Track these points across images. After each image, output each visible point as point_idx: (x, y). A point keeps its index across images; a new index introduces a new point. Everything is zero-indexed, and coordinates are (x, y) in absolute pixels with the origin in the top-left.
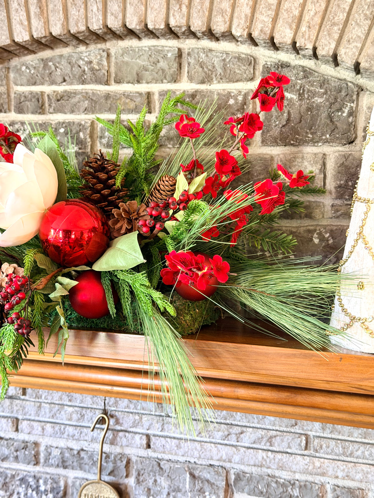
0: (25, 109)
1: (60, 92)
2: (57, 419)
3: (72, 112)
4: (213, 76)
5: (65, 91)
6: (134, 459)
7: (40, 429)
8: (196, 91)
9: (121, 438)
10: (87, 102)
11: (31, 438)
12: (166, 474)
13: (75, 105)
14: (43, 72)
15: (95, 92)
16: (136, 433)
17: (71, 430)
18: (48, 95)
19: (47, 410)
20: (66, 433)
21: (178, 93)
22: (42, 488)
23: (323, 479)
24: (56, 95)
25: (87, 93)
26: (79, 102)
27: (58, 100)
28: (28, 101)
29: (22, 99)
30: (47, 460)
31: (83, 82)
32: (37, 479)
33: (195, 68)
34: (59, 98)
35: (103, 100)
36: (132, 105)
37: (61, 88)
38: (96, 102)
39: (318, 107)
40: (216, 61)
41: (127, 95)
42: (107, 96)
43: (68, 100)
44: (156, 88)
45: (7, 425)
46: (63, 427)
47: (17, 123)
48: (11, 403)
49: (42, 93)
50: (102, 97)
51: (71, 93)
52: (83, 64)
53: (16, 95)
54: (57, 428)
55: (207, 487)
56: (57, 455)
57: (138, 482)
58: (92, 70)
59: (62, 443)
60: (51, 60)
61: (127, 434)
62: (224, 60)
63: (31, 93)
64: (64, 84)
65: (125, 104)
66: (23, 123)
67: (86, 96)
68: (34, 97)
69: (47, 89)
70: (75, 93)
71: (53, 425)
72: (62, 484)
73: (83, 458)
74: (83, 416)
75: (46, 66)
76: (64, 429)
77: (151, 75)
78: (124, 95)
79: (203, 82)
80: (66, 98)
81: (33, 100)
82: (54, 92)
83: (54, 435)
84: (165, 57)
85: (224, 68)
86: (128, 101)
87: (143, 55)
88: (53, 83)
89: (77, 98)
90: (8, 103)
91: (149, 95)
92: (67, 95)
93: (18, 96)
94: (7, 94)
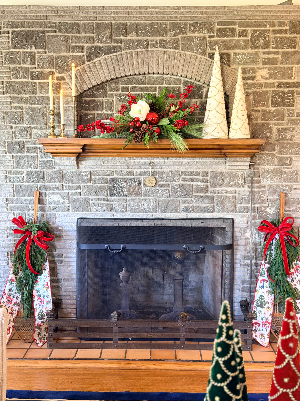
0: (124, 91)
3: (137, 91)
4: (172, 83)
6: (158, 172)
7: (135, 167)
11: (132, 170)
12: (166, 174)
15: (142, 87)
16: (158, 166)
19: (136, 162)
20: (141, 168)
21: (163, 87)
22: (136, 181)
23: (199, 170)
27: (133, 89)
30: (136, 174)
31: (140, 84)
32: (134, 179)
33: (167, 81)
36: (152, 90)
37: (133, 86)
38: (143, 89)
39: (195, 91)
40: (172, 80)
41: (151, 87)
42: (146, 88)
44: (158, 86)
45: (126, 167)
48: (127, 162)
49: (129, 87)
52: (140, 80)
54: (139, 166)
55: (175, 175)
56: (139, 173)
57: (159, 176)
58: (142, 81)
59: (140, 170)
60: (131, 79)
61: (156, 166)
62: (174, 80)
63: (126, 87)
64: (134, 84)
66: (123, 94)
67: (140, 88)
69: (130, 86)
70: (137, 87)
72: (140, 179)
74: (145, 163)
75: (130, 80)
76: (141, 166)
77: (157, 83)
79: (169, 85)
83: (138, 168)
84: (160, 79)
85: (174, 82)
88: (132, 84)
89: (138, 88)
90: (119, 89)
91: (156, 87)
92: (135, 87)
93: (122, 87)
94: (119, 87)
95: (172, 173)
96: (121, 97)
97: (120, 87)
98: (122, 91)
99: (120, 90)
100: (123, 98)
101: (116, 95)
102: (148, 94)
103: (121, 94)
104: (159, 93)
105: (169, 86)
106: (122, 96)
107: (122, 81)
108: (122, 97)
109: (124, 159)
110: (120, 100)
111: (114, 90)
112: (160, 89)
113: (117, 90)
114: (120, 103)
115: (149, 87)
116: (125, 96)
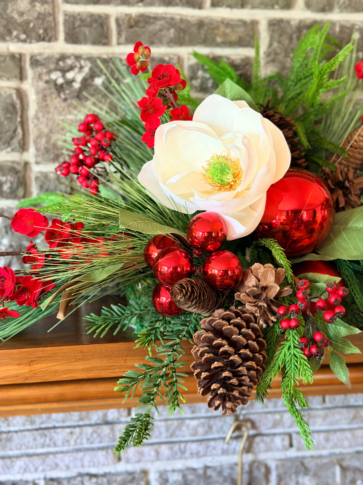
0: (81, 37)
1: (133, 15)
2: (177, 436)
4: (335, 4)
5: (142, 16)
6: (272, 465)
7: (153, 453)
8: (314, 22)
9: (258, 443)
10: (172, 31)
11: (137, 467)
12: (311, 473)
13: (155, 34)
15: (184, 18)
16: (275, 435)
17: (194, 447)
18: (117, 20)
19: (163, 429)
20: (188, 452)
21: (293, 23)
24: (129, 20)
25: (172, 19)
26: (161, 30)
27: (131, 27)
28: (87, 26)
29: (78, 23)
34: (132, 23)
35: (194, 30)
36: (234, 37)
37: (135, 11)
38: (184, 31)
41: (227, 24)
42: (201, 24)
43: (144, 27)
44: (263, 16)
45: (107, 458)
46: (183, 445)
47: (69, 57)
48: (112, 430)
49: (107, 17)
50: (193, 25)
51: (150, 17)
53: (67, 18)
54: (176, 447)
55: (358, 476)
56: (178, 480)
59: (179, 464)
61: (265, 438)
63: (92, 15)
64: (140, 4)
65: (225, 35)
66: (78, 58)
67: (171, 22)
68: (96, 21)
69: (114, 11)
70: (156, 18)
71: (170, 445)
73: (210, 477)
74: (210, 428)
76: (185, 447)
78: (223, 23)
79: (323, 10)
80: (141, 24)
81: (95, 25)
82: (126, 15)
83: (173, 457)
86: (228, 31)
88: (125, 2)
89: (158, 25)
90: (55, 28)
91: (254, 24)
92: (145, 19)
93: (71, 19)
94: (53, 14)
95: (344, 469)
96: (64, 71)
97: (61, 19)
98: (72, 38)
99: (62, 35)
100: (79, 78)
101: (35, 62)
102: (216, 60)
103: (63, 57)
105: (319, 16)
106: (71, 68)
108: (70, 75)
109: (96, 416)
110: (60, 88)
111: (25, 33)
112: (276, 36)
113: (41, 31)
114: (64, 109)
115: (219, 19)
116: (86, 70)
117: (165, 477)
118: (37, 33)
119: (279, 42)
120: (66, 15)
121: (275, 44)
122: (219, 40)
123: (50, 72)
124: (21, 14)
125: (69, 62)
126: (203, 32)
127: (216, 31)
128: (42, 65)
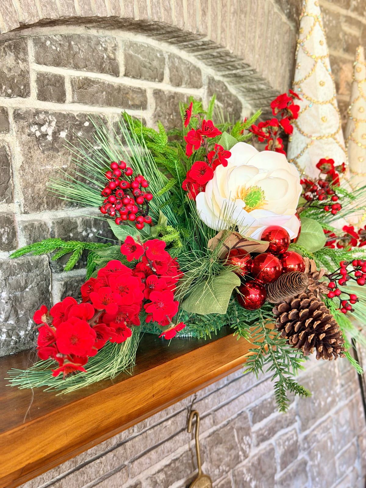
1: (81, 78)
2: (160, 439)
3: (92, 103)
4: (183, 80)
5: (86, 79)
8: (175, 93)
10: (104, 93)
12: (223, 441)
13: (94, 95)
14: (68, 52)
15: (110, 83)
16: (206, 416)
17: (168, 444)
18: (71, 81)
21: (166, 93)
24: (79, 82)
25: (104, 83)
26: (97, 93)
27: (80, 88)
28: (52, 85)
29: (46, 82)
31: (102, 71)
33: (173, 71)
34: (80, 85)
35: (115, 93)
36: (138, 101)
38: (111, 94)
41: (133, 90)
42: (119, 89)
43: (86, 89)
44: (149, 86)
46: (163, 446)
50: (116, 89)
51: (90, 80)
52: (101, 51)
53: (39, 76)
54: (160, 449)
55: (244, 433)
56: (163, 478)
58: (108, 58)
60: (72, 38)
62: (189, 68)
63: (55, 76)
64: (85, 69)
65: (133, 99)
66: (47, 113)
67: (103, 86)
68: (59, 82)
69: (70, 72)
70: (95, 82)
71: (156, 449)
75: (69, 45)
77: (148, 72)
78: (130, 89)
79: (178, 86)
80: (85, 86)
81: (58, 85)
82: (77, 78)
83: (158, 459)
84: (157, 57)
86: (134, 96)
87: (143, 51)
92: (88, 82)
93: (41, 78)
94: (28, 73)
96: (40, 125)
97: (33, 77)
98: (42, 96)
100: (50, 132)
101: (18, 116)
103: (37, 112)
104: (157, 116)
106: (44, 123)
107: (37, 41)
108: (44, 129)
110: (37, 141)
111: (11, 88)
112: (158, 102)
113: (22, 87)
114: (44, 160)
115: (128, 87)
116: (54, 124)
117: (154, 480)
118: (20, 88)
119: (160, 107)
120: (38, 74)
121: (159, 109)
122: (130, 103)
123: (29, 126)
124: (10, 70)
125: (42, 116)
126: (120, 96)
127: (128, 96)
128: (23, 118)
